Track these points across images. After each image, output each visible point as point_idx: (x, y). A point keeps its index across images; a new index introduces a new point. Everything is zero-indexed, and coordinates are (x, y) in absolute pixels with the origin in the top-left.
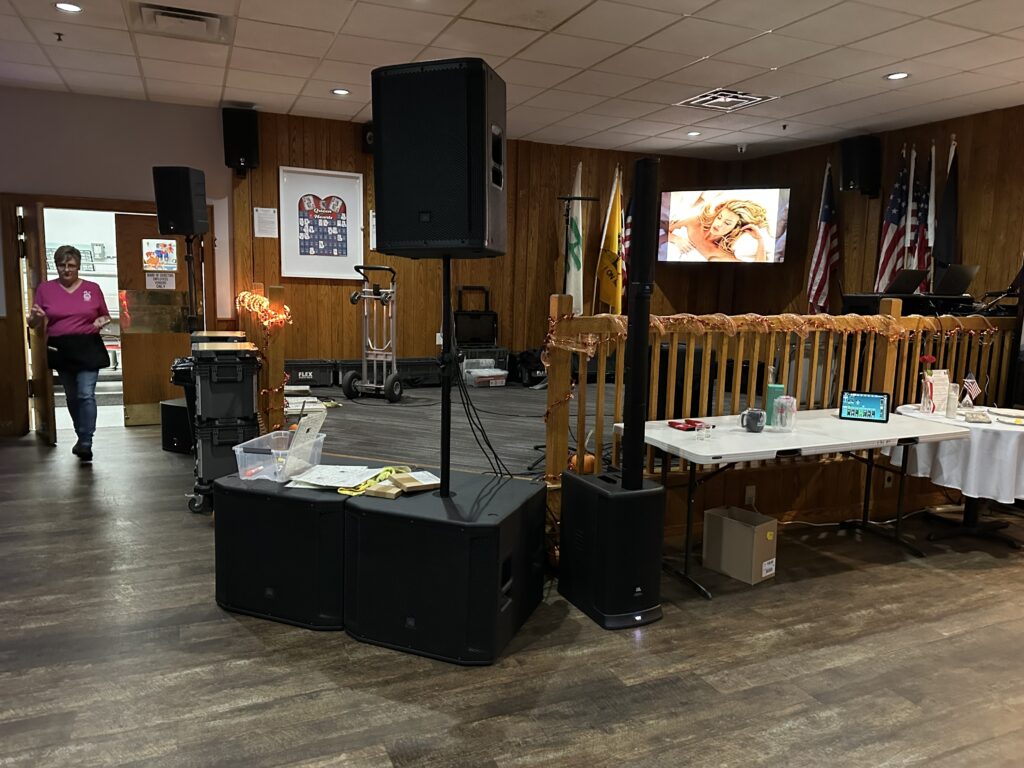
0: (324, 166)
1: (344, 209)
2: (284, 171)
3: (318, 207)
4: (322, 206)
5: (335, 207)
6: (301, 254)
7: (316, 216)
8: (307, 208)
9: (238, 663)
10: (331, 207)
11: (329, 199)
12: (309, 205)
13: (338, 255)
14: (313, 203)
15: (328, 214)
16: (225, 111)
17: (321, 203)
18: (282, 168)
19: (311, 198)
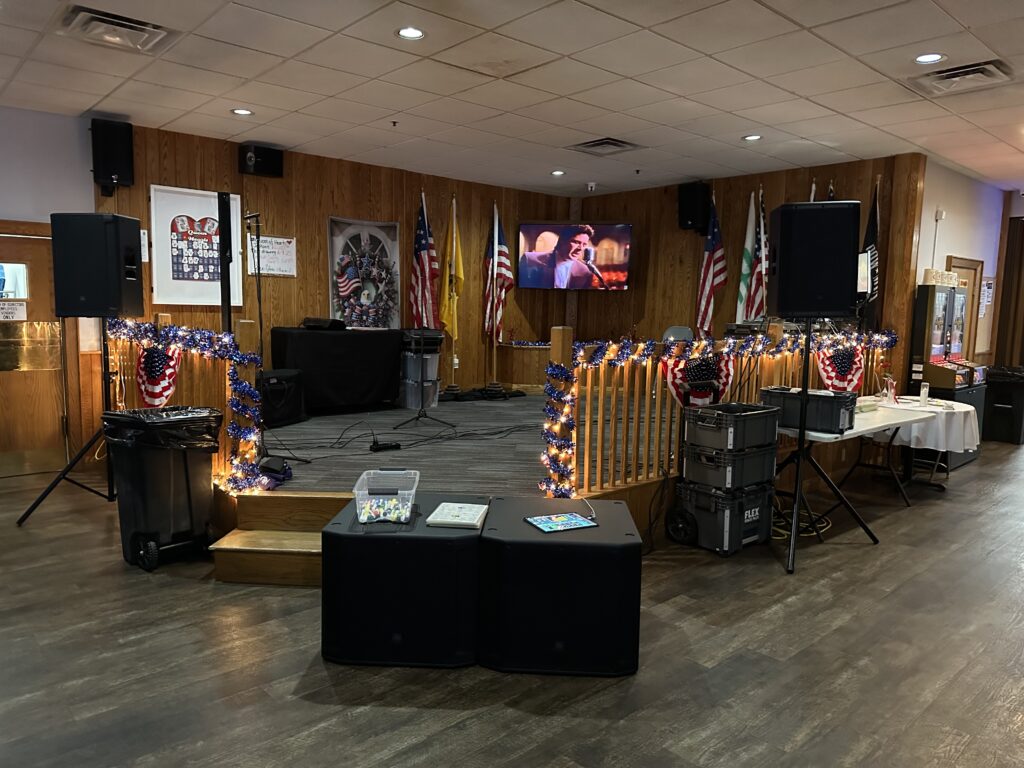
0: (198, 186)
2: (158, 191)
3: (193, 229)
4: (197, 228)
5: (210, 229)
6: (174, 278)
7: (190, 239)
8: (181, 230)
9: (358, 710)
10: (206, 229)
11: (204, 221)
12: (184, 226)
13: (209, 280)
14: (187, 224)
16: (94, 121)
17: (196, 224)
18: (153, 187)
19: (185, 219)
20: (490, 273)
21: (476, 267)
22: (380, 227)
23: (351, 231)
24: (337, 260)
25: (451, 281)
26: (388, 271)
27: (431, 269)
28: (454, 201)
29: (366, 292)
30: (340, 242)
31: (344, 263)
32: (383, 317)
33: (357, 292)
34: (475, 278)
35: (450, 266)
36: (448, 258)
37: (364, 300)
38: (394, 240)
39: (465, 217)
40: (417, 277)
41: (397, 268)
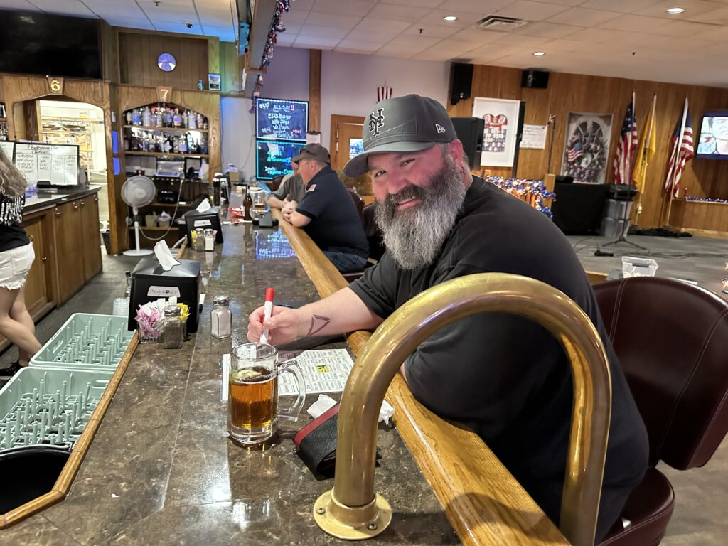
0: (498, 96)
1: (506, 123)
2: (478, 100)
3: (492, 121)
4: (494, 121)
5: (501, 121)
7: (490, 127)
8: (486, 122)
10: (499, 121)
11: (498, 117)
13: (497, 151)
14: (489, 119)
15: (496, 126)
16: (453, 64)
17: (495, 119)
18: (476, 98)
19: (489, 116)
20: (675, 147)
21: (665, 143)
22: (601, 117)
23: (581, 120)
24: (570, 138)
25: (645, 153)
26: (602, 146)
27: (632, 144)
28: (655, 97)
29: (585, 159)
30: (573, 127)
31: (574, 141)
32: (594, 176)
33: (579, 159)
34: (663, 151)
35: (646, 142)
36: (645, 137)
37: (583, 165)
38: (609, 124)
39: (661, 109)
40: (621, 150)
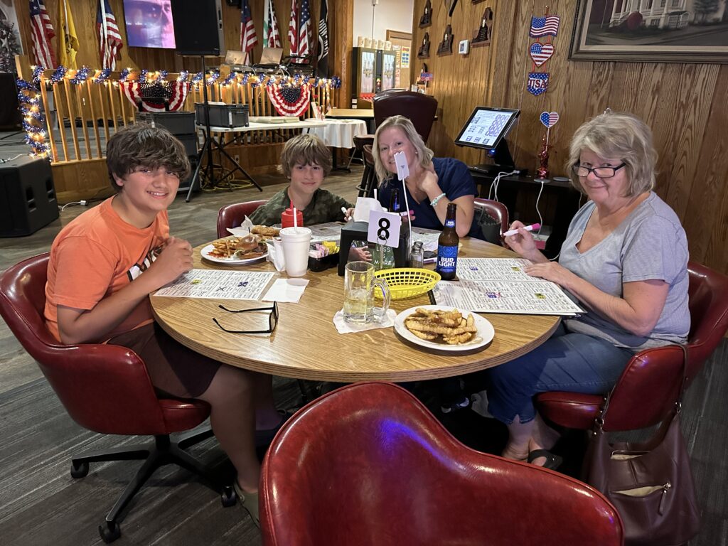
20: (102, 34)
25: (67, 40)
26: (9, 29)
27: (46, 30)
32: (10, 65)
35: (65, 28)
36: (62, 22)
38: (10, 5)
40: (34, 35)
41: (16, 28)
